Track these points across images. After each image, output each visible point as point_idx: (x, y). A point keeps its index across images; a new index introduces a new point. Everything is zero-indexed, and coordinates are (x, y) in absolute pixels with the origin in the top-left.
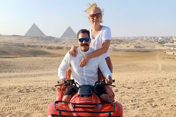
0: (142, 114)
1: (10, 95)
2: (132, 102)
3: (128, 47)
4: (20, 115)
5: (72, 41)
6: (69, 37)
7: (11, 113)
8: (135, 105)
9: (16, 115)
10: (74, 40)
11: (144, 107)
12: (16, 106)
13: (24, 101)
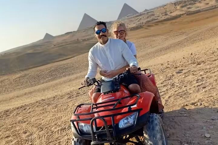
0: (208, 96)
1: (59, 104)
2: (197, 82)
3: (208, 4)
4: (65, 124)
5: (131, 19)
6: (127, 16)
7: (57, 124)
8: (201, 86)
9: (61, 125)
10: (133, 17)
11: (212, 86)
12: (62, 115)
13: (72, 107)
